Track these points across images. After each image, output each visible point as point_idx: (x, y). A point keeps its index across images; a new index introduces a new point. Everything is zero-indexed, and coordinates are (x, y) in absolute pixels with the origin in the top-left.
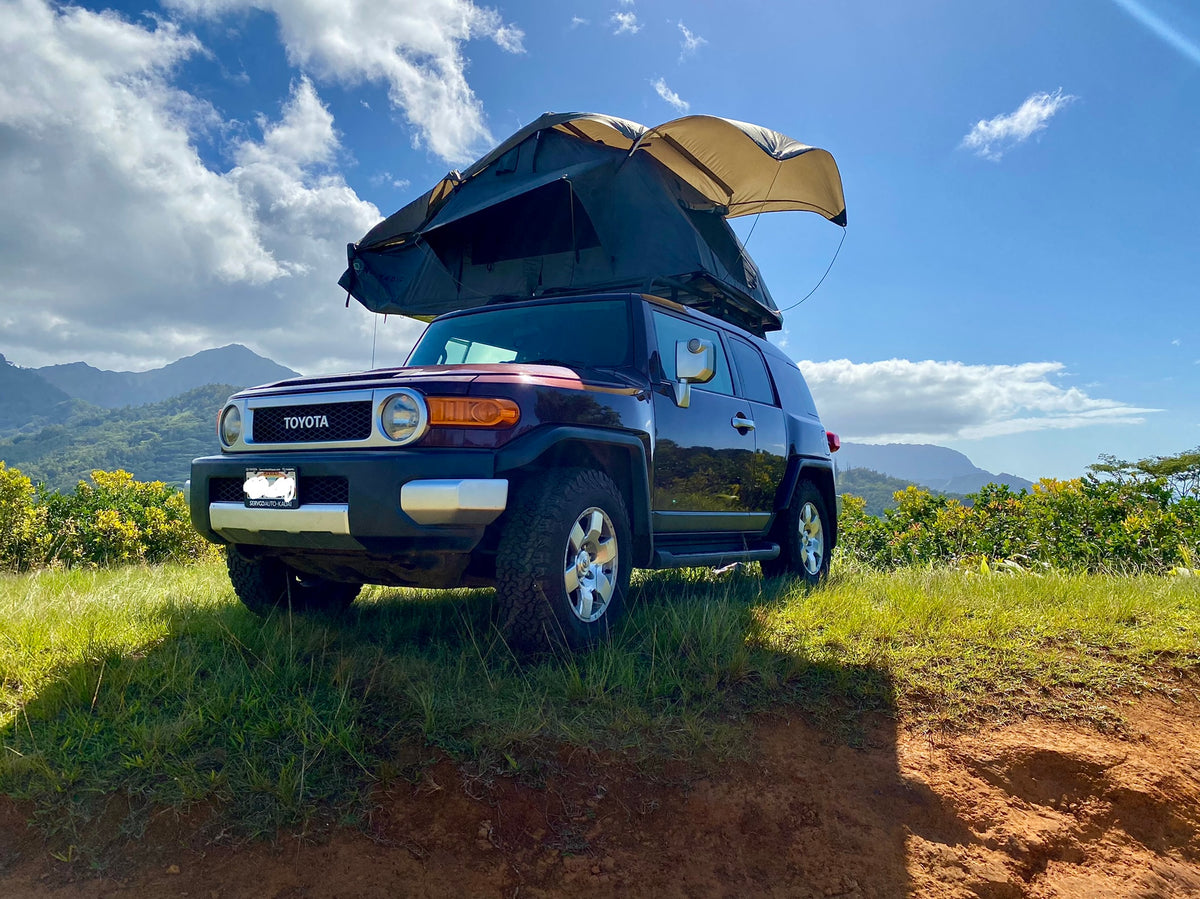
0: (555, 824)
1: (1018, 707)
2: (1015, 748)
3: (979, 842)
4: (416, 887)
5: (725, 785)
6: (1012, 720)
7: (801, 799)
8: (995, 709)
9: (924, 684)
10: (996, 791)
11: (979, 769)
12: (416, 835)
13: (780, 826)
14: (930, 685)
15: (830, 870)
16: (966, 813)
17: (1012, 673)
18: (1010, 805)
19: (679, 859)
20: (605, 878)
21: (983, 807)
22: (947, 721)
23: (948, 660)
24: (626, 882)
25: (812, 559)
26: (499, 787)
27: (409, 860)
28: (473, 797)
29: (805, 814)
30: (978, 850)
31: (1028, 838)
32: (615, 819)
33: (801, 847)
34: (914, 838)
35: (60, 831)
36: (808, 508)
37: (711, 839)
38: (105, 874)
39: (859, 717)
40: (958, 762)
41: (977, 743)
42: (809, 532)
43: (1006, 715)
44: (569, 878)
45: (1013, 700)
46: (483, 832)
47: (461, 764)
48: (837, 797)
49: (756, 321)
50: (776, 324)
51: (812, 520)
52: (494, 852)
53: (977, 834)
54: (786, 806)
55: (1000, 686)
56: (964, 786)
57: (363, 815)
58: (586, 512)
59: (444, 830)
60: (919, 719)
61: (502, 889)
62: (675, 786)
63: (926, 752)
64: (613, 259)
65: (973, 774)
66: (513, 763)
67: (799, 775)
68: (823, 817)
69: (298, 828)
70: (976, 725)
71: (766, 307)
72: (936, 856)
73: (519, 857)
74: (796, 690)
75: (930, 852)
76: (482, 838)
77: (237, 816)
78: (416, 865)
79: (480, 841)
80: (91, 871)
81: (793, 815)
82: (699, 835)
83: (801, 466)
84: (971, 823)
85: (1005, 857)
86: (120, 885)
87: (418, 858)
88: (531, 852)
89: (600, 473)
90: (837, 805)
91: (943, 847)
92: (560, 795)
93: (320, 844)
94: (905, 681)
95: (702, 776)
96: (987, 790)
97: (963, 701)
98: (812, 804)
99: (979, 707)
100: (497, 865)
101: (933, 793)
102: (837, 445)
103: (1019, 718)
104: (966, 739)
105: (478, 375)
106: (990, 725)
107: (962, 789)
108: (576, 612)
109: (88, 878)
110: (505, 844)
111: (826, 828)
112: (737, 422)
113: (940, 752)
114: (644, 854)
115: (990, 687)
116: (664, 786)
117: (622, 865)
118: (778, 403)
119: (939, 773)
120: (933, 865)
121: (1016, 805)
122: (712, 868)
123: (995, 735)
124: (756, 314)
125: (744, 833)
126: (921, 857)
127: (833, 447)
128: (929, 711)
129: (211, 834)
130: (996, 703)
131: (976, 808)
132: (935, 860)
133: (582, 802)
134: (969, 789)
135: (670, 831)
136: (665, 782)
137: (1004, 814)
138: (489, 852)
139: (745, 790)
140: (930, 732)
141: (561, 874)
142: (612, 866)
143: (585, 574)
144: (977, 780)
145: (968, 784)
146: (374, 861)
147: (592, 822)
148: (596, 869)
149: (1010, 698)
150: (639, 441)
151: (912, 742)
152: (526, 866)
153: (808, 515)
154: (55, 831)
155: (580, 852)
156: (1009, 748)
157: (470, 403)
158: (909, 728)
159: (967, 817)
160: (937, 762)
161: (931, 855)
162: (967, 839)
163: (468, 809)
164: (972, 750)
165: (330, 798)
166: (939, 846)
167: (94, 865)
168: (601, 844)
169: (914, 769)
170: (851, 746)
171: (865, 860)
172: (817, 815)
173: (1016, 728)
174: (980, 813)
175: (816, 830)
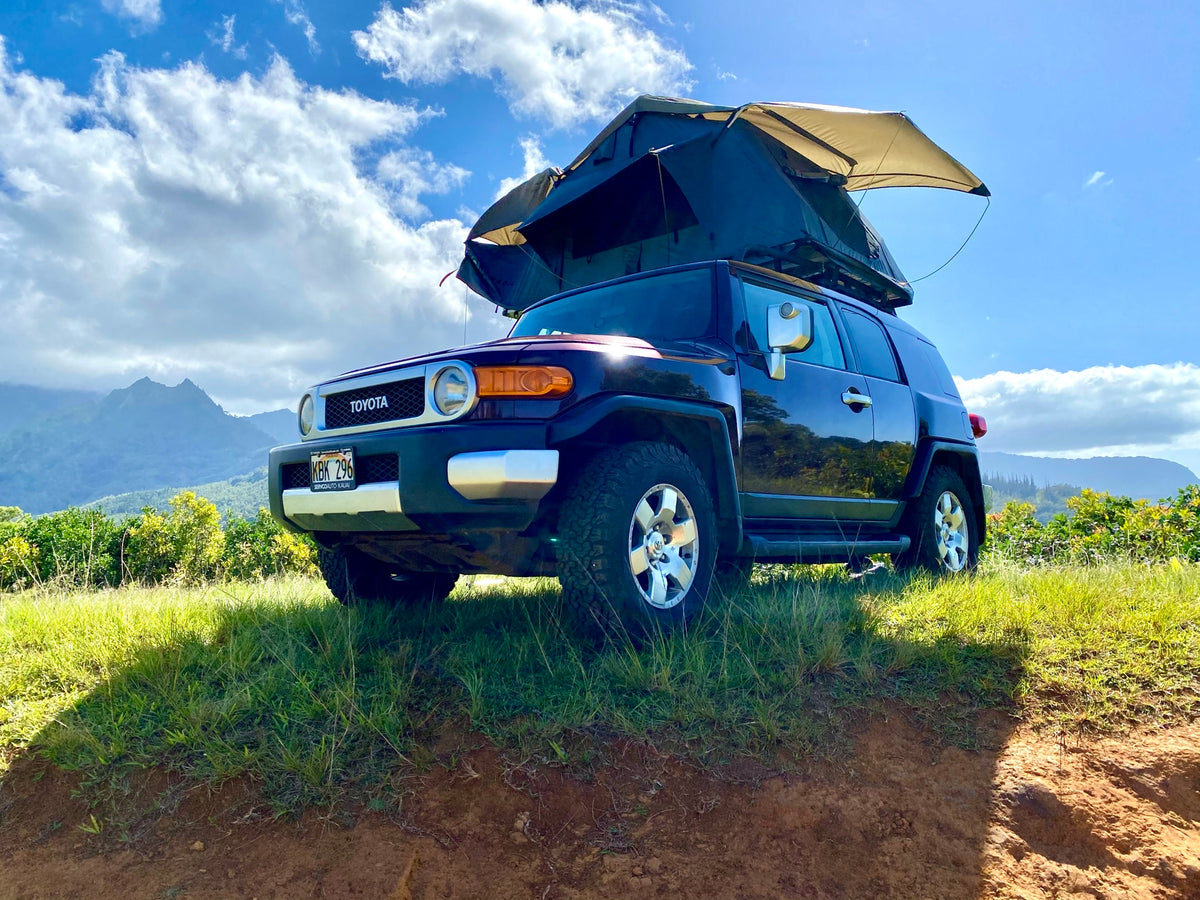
0: (601, 820)
1: (1183, 708)
2: (1175, 755)
3: (1120, 865)
4: (437, 878)
5: (801, 785)
6: (1174, 722)
7: (893, 804)
8: (1152, 709)
9: (1061, 679)
10: (1145, 806)
11: (1124, 778)
12: (448, 824)
13: (864, 833)
14: (1068, 680)
15: (923, 889)
16: (1104, 829)
17: (1179, 669)
18: (1165, 823)
19: (738, 866)
20: (647, 881)
21: (1128, 823)
22: (1086, 722)
23: (1095, 653)
24: (672, 887)
25: (954, 555)
26: (543, 778)
27: (435, 849)
28: (513, 786)
29: (899, 822)
30: (1117, 875)
31: (1186, 863)
32: (668, 817)
33: (887, 859)
34: (1034, 856)
35: (100, 804)
36: (947, 499)
37: (778, 846)
38: (132, 846)
39: (973, 716)
40: (1097, 769)
41: (1123, 748)
42: (950, 525)
43: (1165, 717)
44: (606, 878)
45: (1178, 700)
46: (519, 824)
47: (502, 752)
48: (938, 805)
49: (880, 295)
50: (905, 299)
51: (953, 510)
52: (527, 847)
53: (1117, 855)
54: (872, 812)
55: (1162, 683)
56: (1103, 797)
57: (393, 800)
58: (655, 489)
59: (478, 820)
60: (1050, 718)
61: (532, 886)
62: (742, 784)
63: (1054, 756)
64: (712, 236)
65: (1117, 785)
66: (560, 753)
67: (893, 778)
68: (917, 825)
69: (324, 810)
70: (1125, 727)
71: (890, 278)
72: (1060, 879)
73: (555, 853)
74: (898, 683)
75: (1053, 874)
76: (518, 830)
77: (266, 796)
78: (441, 856)
79: (516, 834)
80: (121, 843)
81: (881, 822)
82: (763, 839)
83: (935, 450)
84: (1110, 841)
85: (1154, 885)
86: (146, 859)
87: (444, 847)
88: (570, 848)
89: (672, 447)
90: (938, 814)
91: (1072, 869)
92: (610, 788)
93: (346, 828)
94: (1036, 675)
95: (774, 774)
96: (1134, 803)
97: (1110, 699)
98: (907, 811)
99: (1131, 707)
100: (531, 860)
101: (1061, 805)
102: (982, 429)
103: (1185, 722)
104: (1109, 742)
105: (531, 343)
106: (1144, 729)
107: (1100, 800)
108: (647, 598)
109: (117, 850)
110: (542, 838)
111: (921, 840)
112: (849, 397)
113: (1073, 757)
114: (697, 857)
115: (1147, 684)
116: (729, 784)
117: (670, 867)
118: (904, 380)
119: (1070, 781)
120: (1056, 890)
121: (1173, 822)
122: (776, 878)
123: (1150, 739)
124: (879, 288)
125: (819, 841)
126: (1042, 879)
127: (978, 430)
128: (1065, 710)
129: (240, 812)
130: (1154, 703)
131: (1118, 824)
132: (1060, 884)
133: (633, 797)
134: (1110, 801)
135: (731, 834)
136: (730, 779)
137: (1156, 832)
138: (524, 845)
139: (824, 792)
140: (1063, 733)
141: (598, 873)
142: (658, 868)
143: (659, 556)
144: (1122, 791)
145: (1109, 797)
146: (396, 849)
147: (642, 820)
148: (638, 870)
149: (1173, 699)
150: (719, 414)
151: (1038, 745)
152: (561, 863)
153: (947, 505)
154: (96, 802)
155: (622, 851)
156: (1166, 754)
157: (520, 372)
158: (1037, 729)
159: (1105, 834)
160: (1069, 768)
161: (1054, 877)
162: (1102, 860)
163: (506, 799)
164: (1116, 756)
165: (363, 781)
166: (1065, 867)
167: (125, 838)
168: (648, 843)
169: (1038, 775)
170: (963, 747)
171: (967, 879)
172: (910, 824)
173: (1178, 733)
174: (1123, 830)
175: (909, 842)
